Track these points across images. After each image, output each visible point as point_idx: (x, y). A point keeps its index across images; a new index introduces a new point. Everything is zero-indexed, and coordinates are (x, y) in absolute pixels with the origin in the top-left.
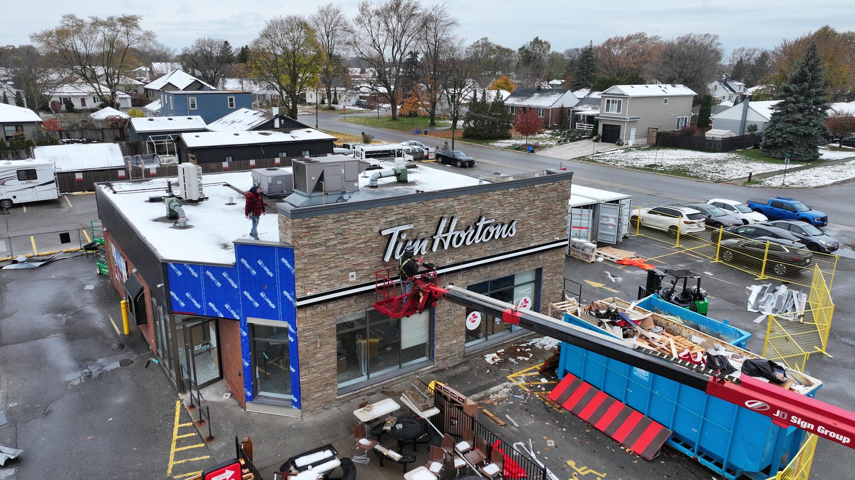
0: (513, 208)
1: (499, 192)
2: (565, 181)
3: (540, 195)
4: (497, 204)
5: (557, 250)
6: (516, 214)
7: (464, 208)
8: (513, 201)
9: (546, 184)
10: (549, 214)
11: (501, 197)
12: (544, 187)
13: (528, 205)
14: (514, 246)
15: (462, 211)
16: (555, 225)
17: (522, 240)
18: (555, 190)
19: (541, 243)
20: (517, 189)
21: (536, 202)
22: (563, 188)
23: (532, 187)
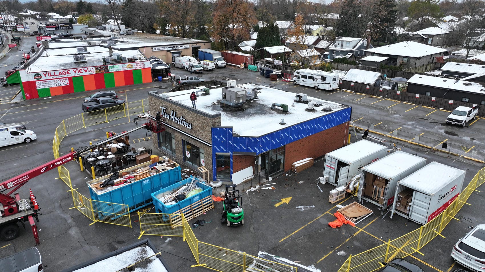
3: (200, 119)
10: (204, 129)
17: (196, 133)
21: (199, 121)
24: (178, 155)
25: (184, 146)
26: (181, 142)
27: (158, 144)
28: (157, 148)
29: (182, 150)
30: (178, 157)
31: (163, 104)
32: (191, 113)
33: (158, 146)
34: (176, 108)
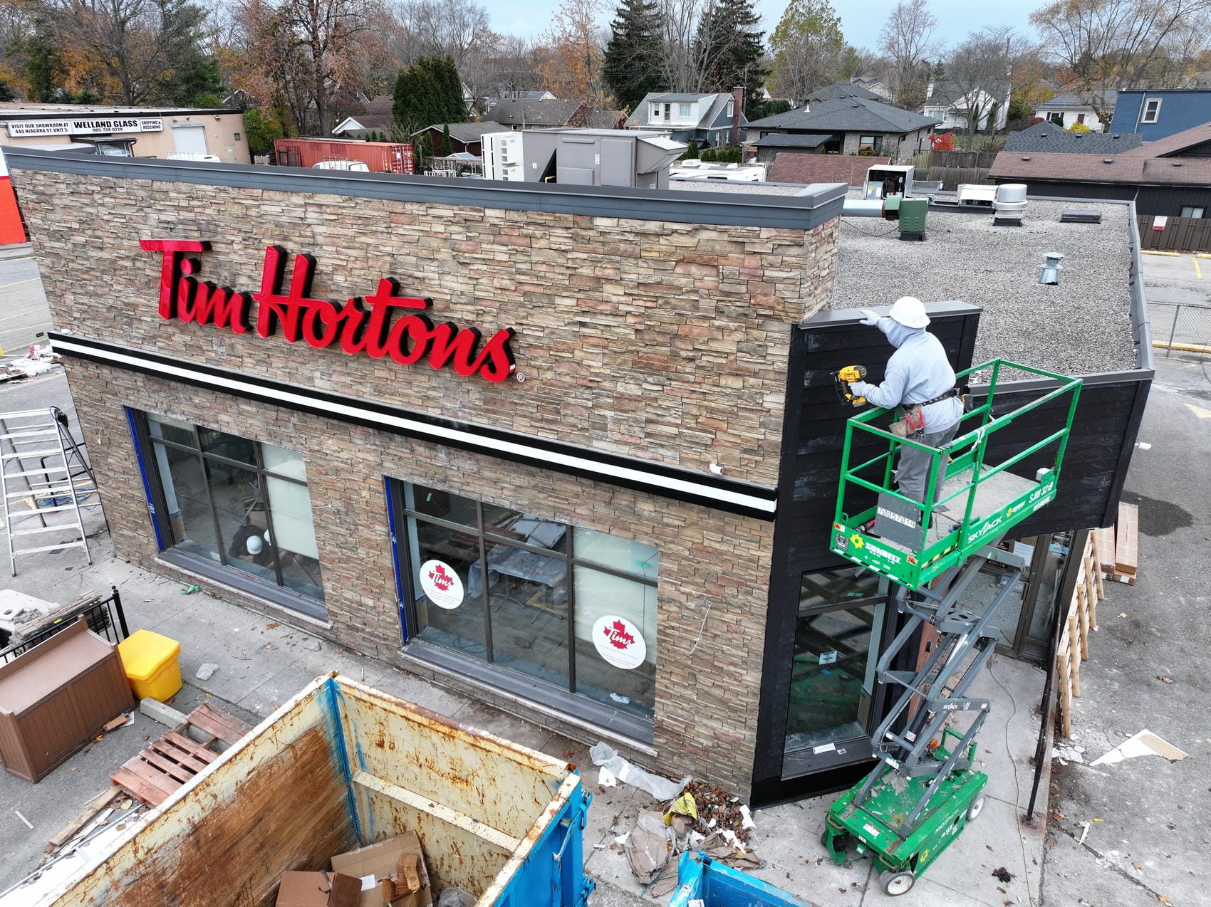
0: (506, 283)
1: (447, 212)
2: (765, 233)
3: (628, 264)
4: (445, 254)
5: (729, 516)
6: (522, 312)
7: (338, 236)
8: (505, 258)
9: (652, 226)
10: (674, 355)
11: (458, 234)
12: (644, 234)
13: (566, 288)
14: (525, 422)
15: (333, 244)
16: (711, 411)
17: (558, 412)
18: (710, 262)
19: (644, 457)
20: (514, 216)
21: (609, 288)
22: (752, 262)
23: (583, 222)
24: (348, 595)
25: (397, 523)
26: (381, 501)
27: (152, 530)
28: (148, 557)
29: (387, 560)
30: (351, 610)
31: (171, 216)
32: (495, 230)
33: (153, 545)
34: (312, 216)
